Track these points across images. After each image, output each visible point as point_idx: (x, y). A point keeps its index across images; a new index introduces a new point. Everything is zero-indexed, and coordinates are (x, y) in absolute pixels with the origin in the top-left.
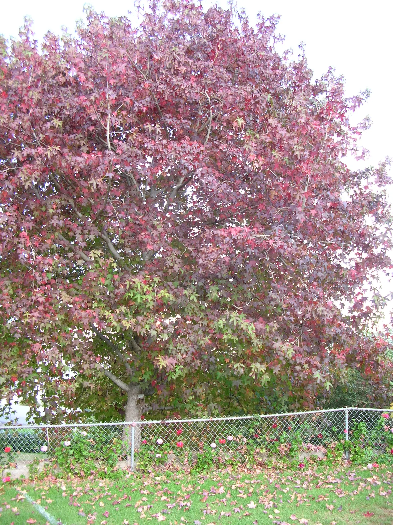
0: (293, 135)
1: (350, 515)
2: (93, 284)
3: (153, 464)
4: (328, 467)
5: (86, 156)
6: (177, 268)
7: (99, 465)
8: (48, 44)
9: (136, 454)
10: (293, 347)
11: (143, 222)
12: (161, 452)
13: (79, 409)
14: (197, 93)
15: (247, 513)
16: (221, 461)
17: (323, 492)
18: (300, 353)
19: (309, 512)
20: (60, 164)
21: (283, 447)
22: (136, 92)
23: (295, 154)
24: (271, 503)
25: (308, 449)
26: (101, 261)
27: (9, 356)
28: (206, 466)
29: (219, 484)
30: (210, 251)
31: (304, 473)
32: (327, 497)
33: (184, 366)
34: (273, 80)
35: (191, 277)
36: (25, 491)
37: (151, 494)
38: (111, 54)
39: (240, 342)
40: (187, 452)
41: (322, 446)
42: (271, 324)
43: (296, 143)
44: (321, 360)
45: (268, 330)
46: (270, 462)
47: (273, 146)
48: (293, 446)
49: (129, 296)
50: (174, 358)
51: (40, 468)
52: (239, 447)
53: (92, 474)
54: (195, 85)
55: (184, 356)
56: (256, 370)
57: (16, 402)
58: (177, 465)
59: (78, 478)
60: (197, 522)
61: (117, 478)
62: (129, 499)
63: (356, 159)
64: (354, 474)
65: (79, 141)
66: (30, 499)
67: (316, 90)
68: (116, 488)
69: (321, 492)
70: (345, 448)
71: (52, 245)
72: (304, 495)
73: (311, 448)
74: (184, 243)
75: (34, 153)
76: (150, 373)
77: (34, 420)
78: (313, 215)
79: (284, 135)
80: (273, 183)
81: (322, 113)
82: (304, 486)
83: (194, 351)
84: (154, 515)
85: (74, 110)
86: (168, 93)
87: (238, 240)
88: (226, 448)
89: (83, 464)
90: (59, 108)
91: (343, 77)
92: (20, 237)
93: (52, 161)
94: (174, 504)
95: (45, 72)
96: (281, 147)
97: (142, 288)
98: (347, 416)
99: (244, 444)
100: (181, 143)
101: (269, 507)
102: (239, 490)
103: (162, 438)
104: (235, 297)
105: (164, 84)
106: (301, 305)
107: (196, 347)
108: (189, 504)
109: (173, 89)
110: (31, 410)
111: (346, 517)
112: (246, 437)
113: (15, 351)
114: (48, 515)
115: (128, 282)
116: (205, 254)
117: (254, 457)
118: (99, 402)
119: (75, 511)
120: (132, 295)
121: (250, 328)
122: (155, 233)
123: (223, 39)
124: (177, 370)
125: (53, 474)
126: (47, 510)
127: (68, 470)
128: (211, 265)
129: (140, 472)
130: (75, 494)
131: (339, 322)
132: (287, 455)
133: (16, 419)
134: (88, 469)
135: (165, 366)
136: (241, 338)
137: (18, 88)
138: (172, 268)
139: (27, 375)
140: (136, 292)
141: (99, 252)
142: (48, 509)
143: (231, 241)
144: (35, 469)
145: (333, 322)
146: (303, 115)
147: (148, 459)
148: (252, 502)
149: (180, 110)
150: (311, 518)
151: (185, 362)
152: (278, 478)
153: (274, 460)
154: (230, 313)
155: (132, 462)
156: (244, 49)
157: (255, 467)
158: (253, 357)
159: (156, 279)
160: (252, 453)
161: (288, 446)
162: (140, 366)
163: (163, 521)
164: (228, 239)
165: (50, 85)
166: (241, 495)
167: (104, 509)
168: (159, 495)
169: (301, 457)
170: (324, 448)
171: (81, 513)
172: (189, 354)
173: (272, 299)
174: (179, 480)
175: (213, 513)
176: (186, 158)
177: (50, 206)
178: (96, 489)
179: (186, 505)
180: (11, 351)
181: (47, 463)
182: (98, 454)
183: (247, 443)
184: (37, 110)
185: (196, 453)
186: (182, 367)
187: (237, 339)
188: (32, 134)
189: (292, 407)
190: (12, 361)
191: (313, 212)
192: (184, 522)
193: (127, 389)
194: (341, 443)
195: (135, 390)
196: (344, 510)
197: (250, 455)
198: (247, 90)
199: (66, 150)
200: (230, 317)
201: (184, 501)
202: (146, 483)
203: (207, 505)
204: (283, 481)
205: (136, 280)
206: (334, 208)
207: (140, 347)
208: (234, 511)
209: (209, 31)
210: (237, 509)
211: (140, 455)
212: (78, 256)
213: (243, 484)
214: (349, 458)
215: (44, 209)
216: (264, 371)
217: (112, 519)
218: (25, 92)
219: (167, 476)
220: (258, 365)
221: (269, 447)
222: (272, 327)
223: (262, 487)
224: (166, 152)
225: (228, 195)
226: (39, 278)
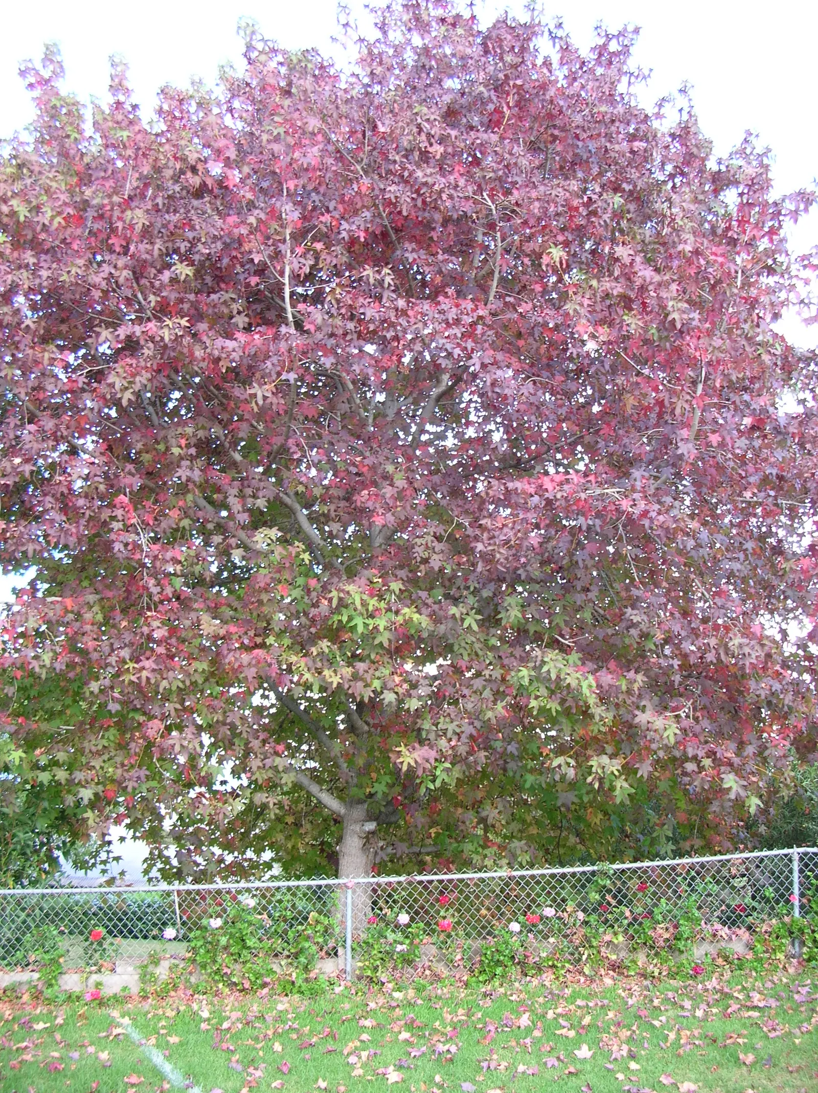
0: (667, 277)
1: (788, 1077)
2: (265, 597)
3: (390, 965)
4: (754, 974)
5: (241, 337)
6: (436, 562)
7: (280, 967)
8: (166, 107)
9: (355, 946)
10: (678, 722)
11: (365, 470)
12: (407, 941)
13: (250, 854)
14: (467, 198)
15: (572, 1070)
16: (531, 960)
17: (737, 1026)
18: (695, 735)
19: (702, 1068)
20: (192, 354)
21: (661, 931)
22: (342, 201)
23: (670, 318)
24: (625, 1047)
25: (715, 935)
26: (279, 550)
27: (100, 747)
28: (499, 970)
29: (523, 1007)
30: (500, 525)
31: (700, 986)
32: (744, 1036)
33: (453, 764)
34: (629, 164)
35: (466, 580)
36: (127, 1018)
37: (380, 1026)
38: (292, 125)
39: (567, 712)
40: (461, 941)
41: (743, 929)
42: (631, 675)
43: (675, 294)
44: (739, 749)
45: (624, 688)
46: (634, 962)
47: (627, 302)
48: (682, 928)
49: (340, 621)
50: (431, 747)
51: (162, 971)
52: (568, 932)
53: (265, 985)
54: (462, 182)
55: (453, 743)
56: (600, 771)
57: (122, 839)
58: (440, 968)
59: (237, 994)
60: (467, 1086)
61: (314, 994)
62: (334, 1038)
63: (803, 324)
64: (807, 989)
65: (228, 306)
66: (136, 1036)
67: (721, 181)
68: (310, 1014)
69: (732, 1026)
70: (791, 933)
71: (180, 520)
72: (696, 1033)
73: (720, 933)
74: (452, 510)
75: (138, 334)
76: (388, 779)
77: (159, 875)
78: (715, 444)
79: (648, 280)
80: (628, 381)
81: (728, 228)
82: (699, 1013)
83: (475, 733)
84: (380, 1071)
85: (219, 245)
86: (409, 200)
87: (557, 500)
88: (540, 932)
89: (249, 965)
90: (189, 242)
91: (769, 150)
92: (115, 506)
93: (174, 350)
94: (424, 1048)
95: (158, 170)
96: (644, 304)
97: (364, 604)
98: (796, 866)
99: (578, 923)
100: (438, 303)
101: (619, 1057)
102: (561, 1020)
103: (408, 913)
104: (558, 620)
105: (398, 184)
106: (695, 633)
107: (478, 724)
108: (453, 1049)
109: (417, 191)
110: (151, 853)
111: (778, 1080)
112: (583, 911)
113: (112, 738)
114: (167, 1068)
115: (334, 594)
116: (489, 531)
117: (599, 952)
118: (289, 837)
119: (222, 1061)
120: (345, 619)
121: (585, 685)
122: (388, 491)
123: (519, 82)
124: (438, 773)
125: (188, 985)
126: (168, 1058)
127: (217, 978)
128: (502, 554)
129: (363, 982)
130: (225, 1025)
131: (778, 668)
132: (670, 947)
133: (122, 873)
134: (258, 976)
135: (413, 764)
136: (567, 705)
137: (104, 206)
138: (425, 561)
139: (136, 785)
140: (354, 613)
141: (275, 533)
142: (170, 1056)
143: (544, 503)
144: (152, 974)
145: (764, 669)
146: (687, 236)
147: (380, 955)
148: (585, 1047)
149: (435, 235)
150: (705, 1081)
151: (455, 756)
152: (646, 997)
153: (641, 958)
154: (543, 653)
155: (347, 961)
156: (561, 103)
157: (603, 972)
158: (596, 744)
159: (396, 586)
160: (594, 944)
161: (671, 930)
162: (368, 765)
163: (397, 1082)
164: (536, 499)
165: (169, 197)
166: (564, 1031)
167: (282, 1057)
168: (396, 1030)
169: (699, 952)
170: (747, 934)
171: (234, 1065)
172: (464, 738)
173: (633, 625)
174: (440, 998)
175: (502, 1067)
176: (446, 334)
177: (173, 442)
178: (269, 1017)
179: (448, 1051)
180: (103, 737)
181: (176, 962)
182: (278, 944)
183: (586, 923)
184: (143, 247)
185: (479, 943)
186: (448, 765)
187: (559, 708)
188: (136, 296)
189: (686, 845)
190: (106, 757)
191: (714, 439)
192: (441, 1087)
193: (343, 811)
194: (783, 923)
195: (359, 812)
196: (775, 1066)
197: (591, 947)
198: (571, 188)
199: (202, 326)
200: (543, 663)
201: (444, 1043)
202: (372, 1005)
203: (491, 1050)
204: (656, 1002)
205: (350, 588)
206: (759, 428)
207: (367, 723)
208: (545, 1063)
209: (491, 69)
210: (552, 1061)
211: (363, 948)
212: (233, 541)
213: (572, 1007)
214: (801, 955)
215: (161, 447)
216: (616, 773)
217: (295, 1078)
218: (117, 213)
219: (419, 990)
220: (605, 760)
221: (631, 931)
222: (632, 682)
223: (611, 1014)
224: (405, 324)
225: (538, 408)
226: (155, 590)
